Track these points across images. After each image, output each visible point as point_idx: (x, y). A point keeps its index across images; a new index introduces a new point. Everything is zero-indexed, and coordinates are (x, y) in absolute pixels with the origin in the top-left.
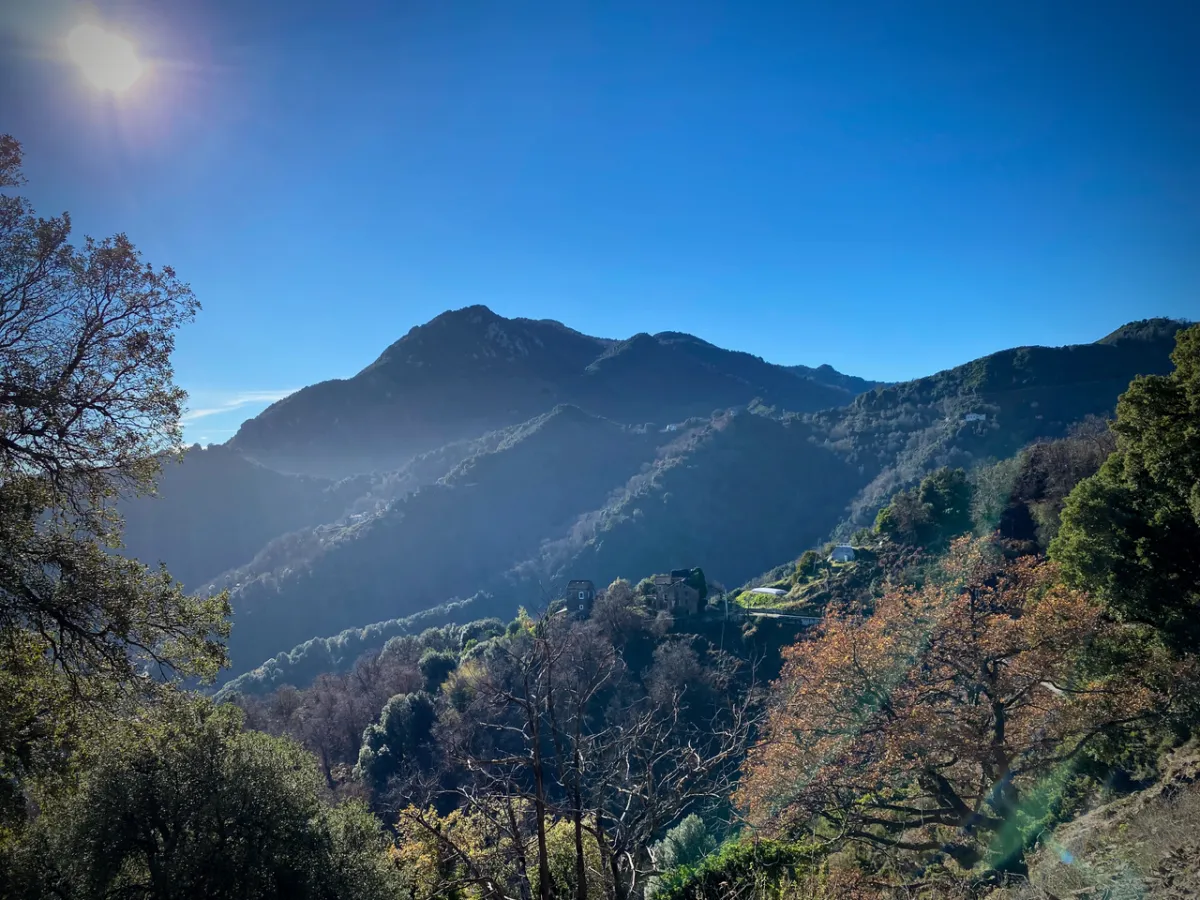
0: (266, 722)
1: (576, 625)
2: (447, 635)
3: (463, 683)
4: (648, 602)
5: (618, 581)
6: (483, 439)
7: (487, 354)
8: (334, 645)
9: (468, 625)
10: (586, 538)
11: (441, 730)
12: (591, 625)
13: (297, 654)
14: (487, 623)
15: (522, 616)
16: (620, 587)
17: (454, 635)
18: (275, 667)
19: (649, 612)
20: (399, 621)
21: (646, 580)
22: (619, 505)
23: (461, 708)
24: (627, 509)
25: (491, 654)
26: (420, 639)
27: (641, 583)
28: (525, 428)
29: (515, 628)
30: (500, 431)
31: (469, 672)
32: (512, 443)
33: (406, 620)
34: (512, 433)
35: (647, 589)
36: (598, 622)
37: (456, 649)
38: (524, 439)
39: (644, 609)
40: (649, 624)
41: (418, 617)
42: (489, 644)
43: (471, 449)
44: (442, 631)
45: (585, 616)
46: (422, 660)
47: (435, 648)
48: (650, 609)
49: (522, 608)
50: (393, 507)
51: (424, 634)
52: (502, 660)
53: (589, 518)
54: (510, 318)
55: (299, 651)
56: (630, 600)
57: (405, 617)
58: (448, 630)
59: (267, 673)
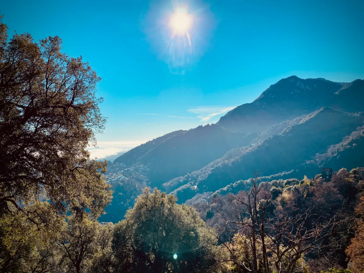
0: (225, 203)
1: (325, 183)
2: (280, 183)
3: (283, 198)
4: (355, 177)
5: (343, 169)
6: (294, 120)
7: (296, 92)
8: (246, 183)
9: (286, 180)
10: (333, 154)
11: (276, 212)
12: (330, 184)
13: (236, 184)
14: (293, 180)
15: (305, 178)
16: (343, 171)
17: (282, 183)
18: (229, 187)
19: (355, 181)
20: (266, 177)
21: (355, 169)
22: (347, 142)
23: (283, 206)
24: (350, 144)
25: (293, 190)
26: (271, 183)
27: (352, 170)
28: (310, 116)
29: (302, 183)
30: (301, 117)
31: (286, 195)
32: (305, 121)
33: (268, 177)
34: (305, 117)
35: (355, 172)
36: (334, 183)
37: (283, 187)
38: (310, 119)
39: (353, 179)
40: (355, 185)
41: (272, 176)
42: (293, 187)
43: (290, 123)
44: (278, 181)
45: (328, 180)
46: (271, 190)
47: (276, 187)
48: (355, 179)
49: (305, 176)
50: (264, 142)
51: (272, 182)
52: (297, 192)
53: (334, 146)
54: (305, 79)
55: (236, 183)
56: (347, 176)
57: (268, 176)
58: (280, 181)
59: (227, 189)
